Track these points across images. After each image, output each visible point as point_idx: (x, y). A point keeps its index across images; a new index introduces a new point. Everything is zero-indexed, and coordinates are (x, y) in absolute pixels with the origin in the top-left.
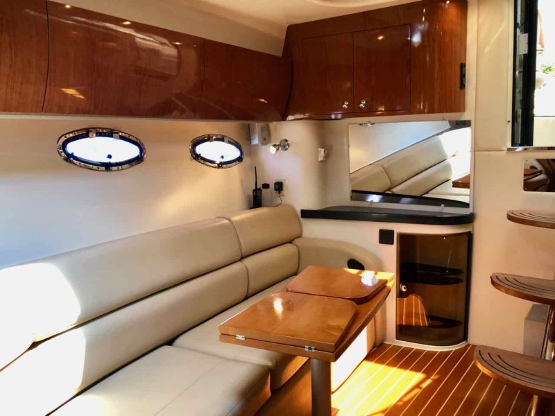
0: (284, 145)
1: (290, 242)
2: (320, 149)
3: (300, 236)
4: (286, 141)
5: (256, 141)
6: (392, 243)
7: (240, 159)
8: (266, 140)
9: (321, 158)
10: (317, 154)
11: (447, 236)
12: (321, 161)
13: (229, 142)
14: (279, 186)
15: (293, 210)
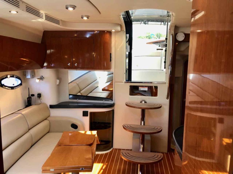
0: (42, 78)
1: (46, 119)
2: (57, 80)
3: (49, 116)
4: (42, 76)
5: (29, 77)
6: (87, 116)
7: (21, 84)
8: (33, 76)
9: (58, 84)
10: (56, 82)
11: (106, 112)
12: (58, 85)
13: (16, 78)
14: (39, 95)
15: (46, 105)
